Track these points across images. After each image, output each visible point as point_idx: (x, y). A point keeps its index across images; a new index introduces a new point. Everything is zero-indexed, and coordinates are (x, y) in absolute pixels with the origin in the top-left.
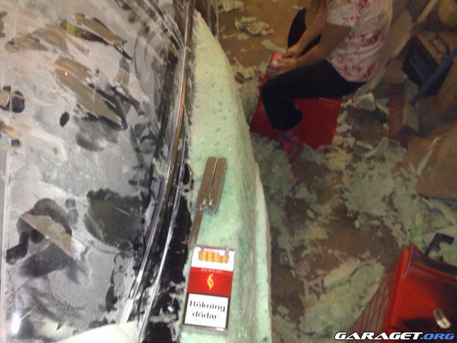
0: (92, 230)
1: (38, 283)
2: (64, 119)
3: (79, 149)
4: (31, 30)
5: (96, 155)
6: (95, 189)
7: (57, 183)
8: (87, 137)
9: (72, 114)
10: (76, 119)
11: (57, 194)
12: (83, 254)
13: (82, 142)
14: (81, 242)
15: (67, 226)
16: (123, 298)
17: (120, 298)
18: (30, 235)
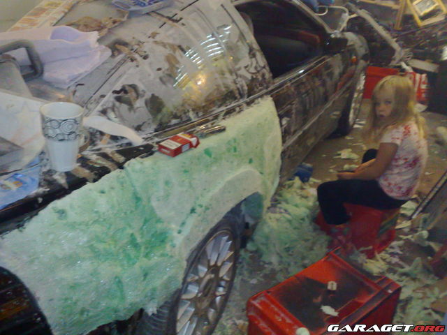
0: (146, 103)
1: (117, 104)
2: (159, 69)
3: (158, 80)
4: (165, 41)
5: (164, 87)
6: (156, 95)
7: (143, 83)
8: (164, 79)
9: (163, 70)
10: (164, 72)
11: (141, 87)
12: (138, 108)
13: (161, 79)
14: (139, 103)
15: (138, 96)
16: (143, 133)
17: (143, 131)
18: (124, 90)
